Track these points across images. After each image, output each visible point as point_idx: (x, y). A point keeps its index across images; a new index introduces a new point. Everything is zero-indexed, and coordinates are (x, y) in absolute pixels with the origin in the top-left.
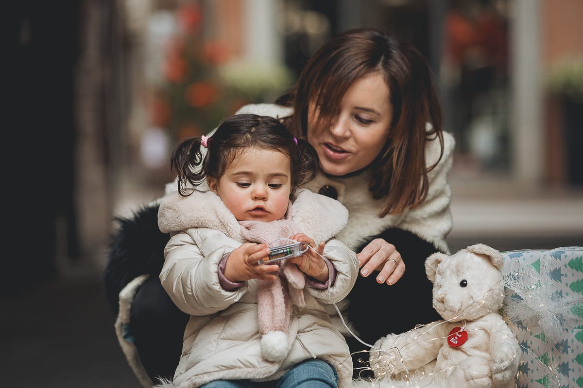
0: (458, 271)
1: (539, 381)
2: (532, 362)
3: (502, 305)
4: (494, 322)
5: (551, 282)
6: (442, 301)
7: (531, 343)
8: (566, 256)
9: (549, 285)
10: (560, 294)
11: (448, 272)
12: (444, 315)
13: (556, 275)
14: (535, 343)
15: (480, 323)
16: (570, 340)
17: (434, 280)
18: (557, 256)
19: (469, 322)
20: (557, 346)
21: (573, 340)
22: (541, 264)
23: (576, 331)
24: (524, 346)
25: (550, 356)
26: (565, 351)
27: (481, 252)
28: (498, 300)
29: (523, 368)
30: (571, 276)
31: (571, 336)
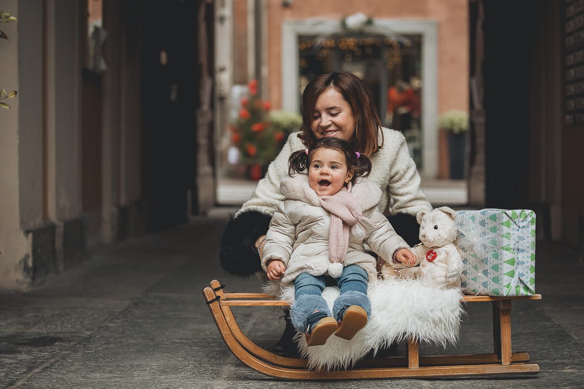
0: (433, 221)
1: (473, 279)
2: (469, 269)
3: (455, 239)
4: (451, 248)
5: (480, 227)
6: (424, 236)
7: (469, 259)
8: (488, 213)
9: (480, 229)
10: (484, 233)
11: (428, 221)
12: (425, 243)
13: (483, 223)
14: (471, 259)
15: (443, 248)
16: (489, 258)
17: (421, 224)
18: (483, 214)
19: (437, 248)
20: (482, 261)
21: (491, 258)
22: (475, 218)
23: (492, 253)
24: (465, 261)
25: (478, 266)
26: (486, 263)
27: (446, 211)
28: (454, 237)
29: (465, 273)
30: (490, 224)
31: (490, 256)
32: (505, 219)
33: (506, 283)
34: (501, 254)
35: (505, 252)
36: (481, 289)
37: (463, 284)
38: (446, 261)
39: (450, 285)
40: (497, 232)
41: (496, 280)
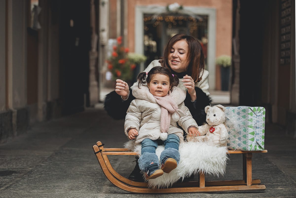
0: (213, 112)
1: (233, 142)
2: (231, 137)
3: (224, 121)
4: (222, 126)
5: (237, 115)
6: (209, 120)
8: (241, 108)
10: (239, 119)
11: (211, 112)
12: (209, 123)
13: (239, 113)
14: (232, 132)
15: (218, 126)
16: (241, 131)
17: (207, 113)
18: (239, 109)
19: (215, 126)
20: (238, 133)
21: (242, 131)
22: (235, 110)
23: (243, 129)
24: (229, 133)
25: (236, 135)
26: (240, 134)
27: (220, 107)
28: (224, 120)
29: (229, 139)
30: (242, 114)
31: (242, 130)
32: (250, 111)
33: (250, 144)
34: (248, 129)
35: (250, 128)
36: (237, 147)
37: (228, 145)
38: (219, 133)
39: (221, 145)
40: (246, 118)
41: (245, 142)
